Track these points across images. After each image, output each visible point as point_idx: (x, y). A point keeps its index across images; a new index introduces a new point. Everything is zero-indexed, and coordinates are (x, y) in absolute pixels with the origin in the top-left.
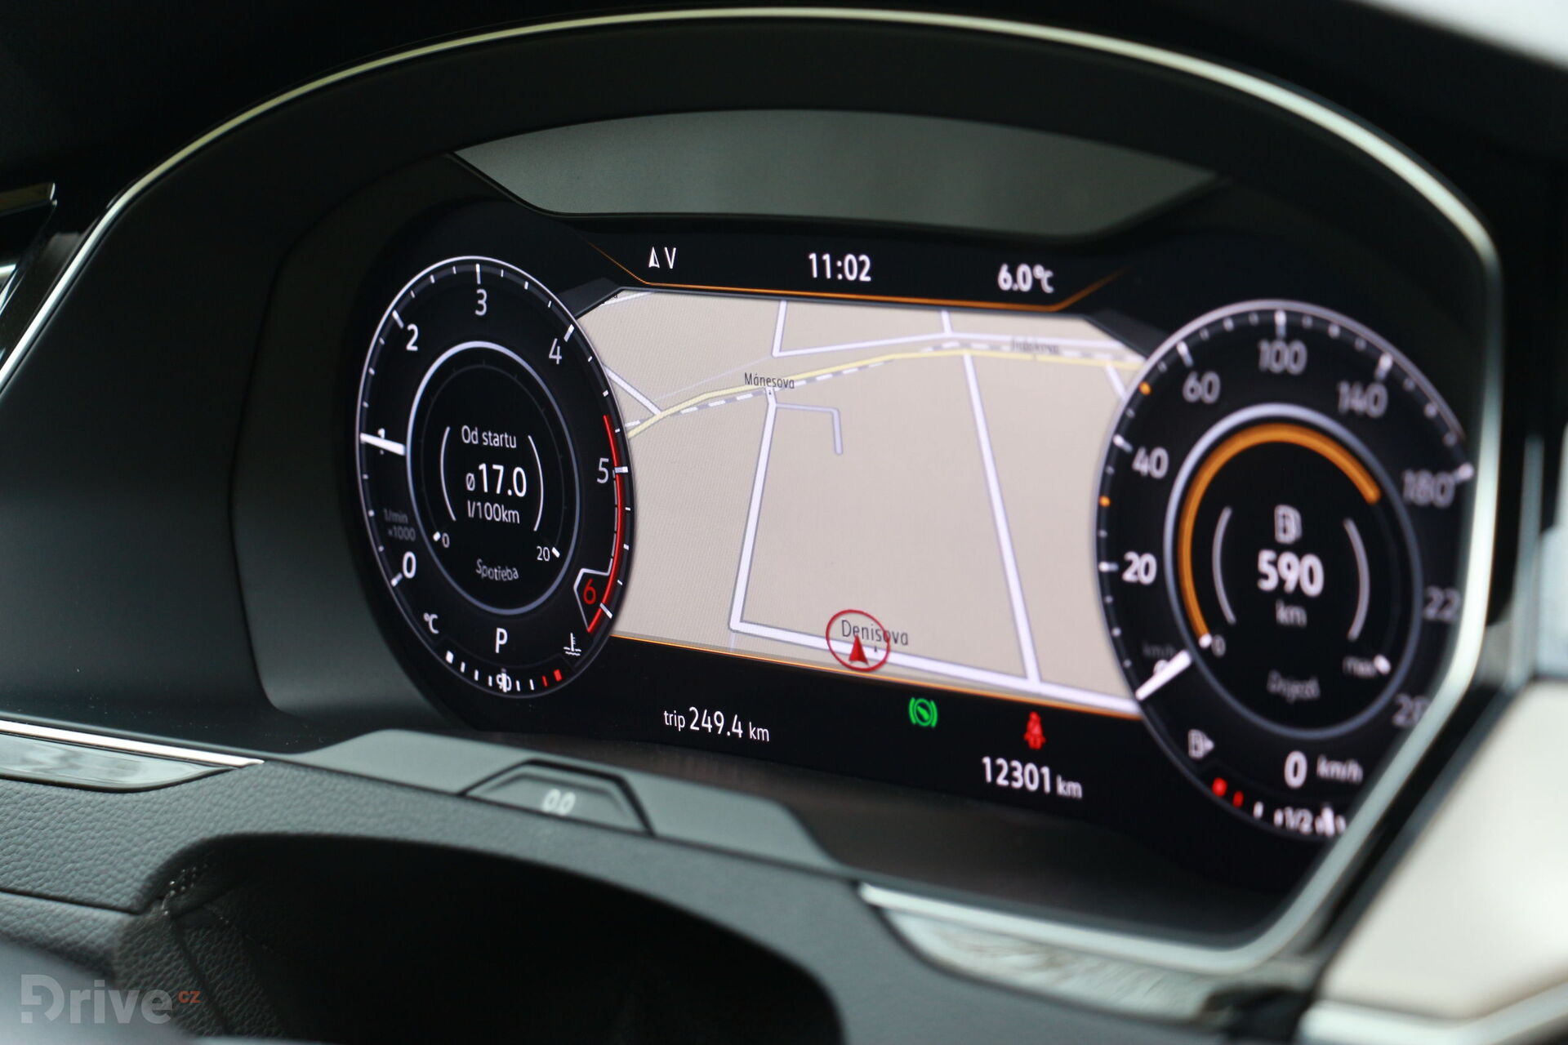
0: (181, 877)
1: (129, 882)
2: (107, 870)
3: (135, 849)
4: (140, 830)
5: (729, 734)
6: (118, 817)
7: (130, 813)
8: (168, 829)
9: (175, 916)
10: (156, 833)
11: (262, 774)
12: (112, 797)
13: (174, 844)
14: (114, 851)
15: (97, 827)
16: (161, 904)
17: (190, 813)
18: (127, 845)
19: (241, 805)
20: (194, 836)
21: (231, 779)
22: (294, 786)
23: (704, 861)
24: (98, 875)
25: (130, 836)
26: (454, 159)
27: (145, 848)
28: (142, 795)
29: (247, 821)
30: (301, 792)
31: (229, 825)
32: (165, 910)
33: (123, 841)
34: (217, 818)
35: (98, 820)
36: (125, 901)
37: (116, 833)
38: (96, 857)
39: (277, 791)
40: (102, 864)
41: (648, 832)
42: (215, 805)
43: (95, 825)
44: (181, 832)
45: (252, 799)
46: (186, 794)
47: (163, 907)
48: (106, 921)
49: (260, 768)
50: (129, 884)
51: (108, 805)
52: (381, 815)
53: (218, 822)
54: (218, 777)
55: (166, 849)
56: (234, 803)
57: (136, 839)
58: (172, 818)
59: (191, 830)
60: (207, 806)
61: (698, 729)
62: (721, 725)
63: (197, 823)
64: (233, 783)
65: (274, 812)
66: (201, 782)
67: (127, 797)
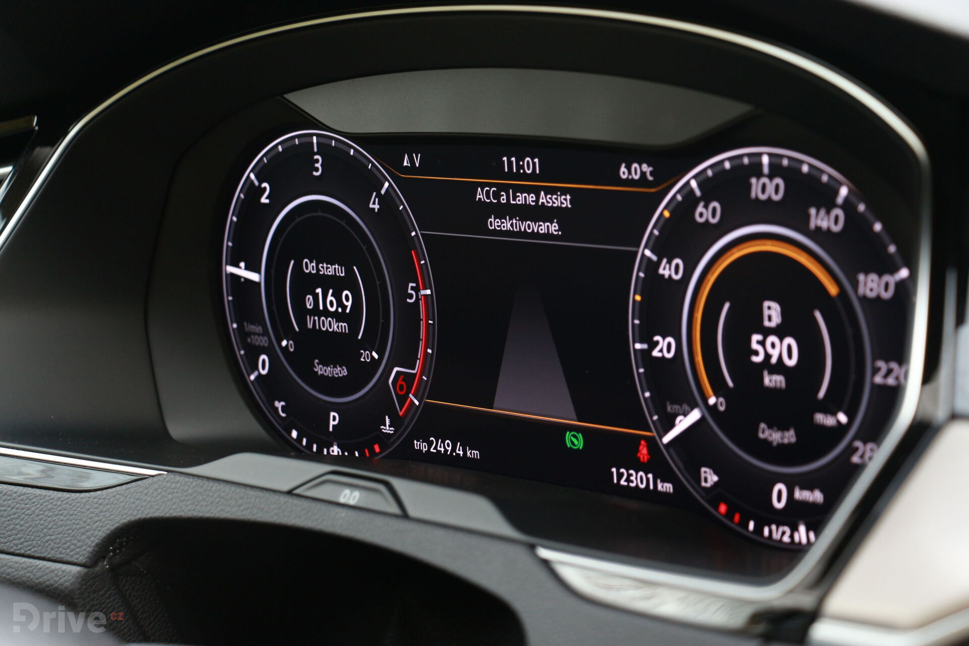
0: (116, 544)
1: (84, 547)
2: (71, 540)
3: (88, 527)
4: (91, 515)
5: (454, 454)
6: (78, 507)
7: (85, 505)
8: (108, 515)
9: (112, 569)
10: (101, 517)
11: (167, 480)
12: (74, 495)
13: (112, 524)
14: (75, 529)
15: (64, 514)
16: (104, 561)
17: (122, 504)
18: (83, 524)
19: (153, 499)
20: (125, 519)
21: (147, 484)
22: (186, 488)
23: (440, 533)
24: (65, 544)
25: (84, 519)
26: (284, 101)
27: (95, 526)
28: (92, 493)
29: (157, 510)
30: (190, 491)
31: (146, 512)
32: (106, 565)
33: (81, 522)
34: (139, 508)
35: (65, 509)
36: (82, 559)
37: (77, 517)
38: (63, 532)
39: (176, 491)
40: (67, 537)
41: (405, 515)
42: (137, 499)
43: (63, 513)
44: (116, 517)
45: (160, 496)
46: (119, 492)
47: (105, 563)
48: (70, 572)
49: (165, 476)
50: (84, 548)
51: (72, 500)
52: (240, 506)
53: (139, 510)
54: (139, 482)
55: (107, 527)
56: (149, 498)
57: (89, 521)
58: (110, 508)
59: (122, 516)
60: (133, 500)
61: (435, 451)
62: (450, 449)
63: (126, 511)
64: (148, 487)
65: (174, 504)
66: (128, 486)
67: (83, 495)
